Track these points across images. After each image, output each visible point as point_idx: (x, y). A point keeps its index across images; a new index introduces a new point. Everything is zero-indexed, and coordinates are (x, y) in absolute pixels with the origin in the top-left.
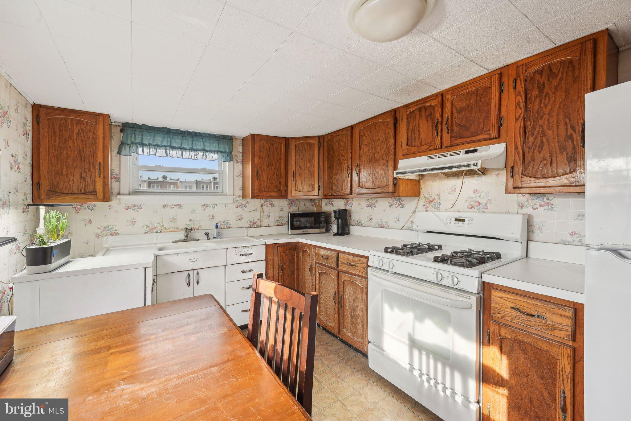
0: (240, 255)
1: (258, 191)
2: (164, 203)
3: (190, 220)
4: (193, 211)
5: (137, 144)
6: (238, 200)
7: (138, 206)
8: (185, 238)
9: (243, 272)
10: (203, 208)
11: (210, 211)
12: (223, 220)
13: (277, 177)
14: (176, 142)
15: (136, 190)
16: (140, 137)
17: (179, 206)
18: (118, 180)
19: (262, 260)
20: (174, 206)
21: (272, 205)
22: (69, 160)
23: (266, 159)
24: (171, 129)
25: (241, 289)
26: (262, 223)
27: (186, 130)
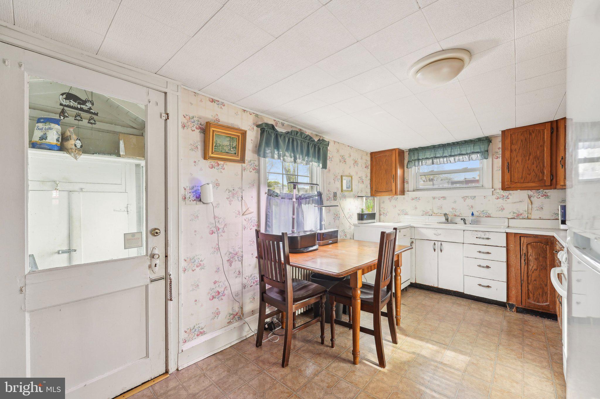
0: (477, 238)
1: (509, 183)
2: (434, 196)
3: (453, 209)
4: (455, 202)
5: (415, 160)
6: (498, 193)
7: (419, 198)
8: (446, 221)
9: (480, 252)
10: (463, 200)
11: (469, 202)
12: (482, 210)
13: (537, 167)
14: (439, 153)
15: (417, 188)
16: (417, 155)
17: (444, 198)
18: (408, 183)
19: (502, 247)
20: (440, 198)
21: (546, 196)
22: (382, 175)
23: (521, 150)
24: (435, 145)
25: (478, 266)
26: (529, 215)
27: (446, 143)
